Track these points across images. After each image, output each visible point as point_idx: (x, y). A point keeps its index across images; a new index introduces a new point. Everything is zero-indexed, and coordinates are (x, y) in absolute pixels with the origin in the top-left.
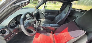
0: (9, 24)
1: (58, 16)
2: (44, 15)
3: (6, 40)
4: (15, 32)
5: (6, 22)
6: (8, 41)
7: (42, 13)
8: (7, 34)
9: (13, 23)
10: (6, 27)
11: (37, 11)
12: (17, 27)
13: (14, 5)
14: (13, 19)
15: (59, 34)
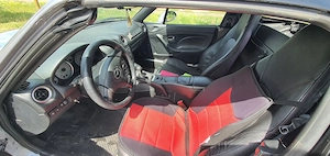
0: (54, 75)
1: (213, 49)
2: (166, 44)
3: (48, 114)
4: (72, 95)
5: (46, 70)
6: (54, 119)
7: (158, 35)
8: (50, 100)
9: (63, 70)
10: (47, 82)
11: (140, 30)
12: (74, 83)
13: (58, 29)
14: (65, 60)
15: (205, 109)
